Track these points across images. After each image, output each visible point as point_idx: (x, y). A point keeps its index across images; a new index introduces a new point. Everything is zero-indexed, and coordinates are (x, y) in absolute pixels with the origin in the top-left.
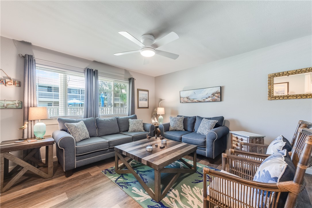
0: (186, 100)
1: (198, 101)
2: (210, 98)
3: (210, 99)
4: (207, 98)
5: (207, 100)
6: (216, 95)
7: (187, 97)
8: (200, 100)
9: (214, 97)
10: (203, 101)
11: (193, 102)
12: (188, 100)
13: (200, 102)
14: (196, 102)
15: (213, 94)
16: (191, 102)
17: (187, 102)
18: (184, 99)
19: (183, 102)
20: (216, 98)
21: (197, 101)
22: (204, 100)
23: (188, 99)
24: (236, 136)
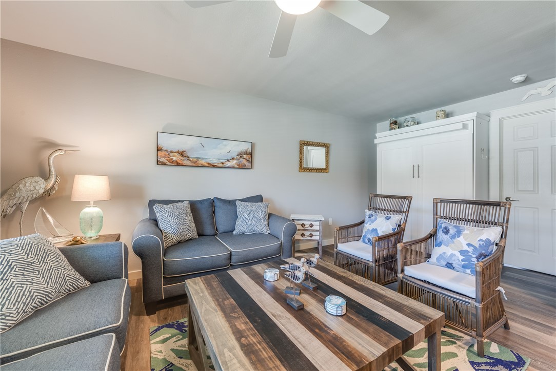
0: (176, 158)
1: (209, 164)
2: (235, 162)
3: (233, 163)
4: (228, 161)
5: (229, 164)
6: (245, 156)
7: (181, 150)
8: (214, 161)
9: (242, 159)
10: (221, 165)
11: (196, 165)
12: (183, 158)
13: (214, 166)
14: (203, 166)
15: (240, 155)
16: (191, 164)
17: (178, 164)
18: (171, 154)
19: (168, 163)
20: (244, 162)
21: (207, 165)
22: (223, 163)
23: (182, 155)
24: (301, 222)
